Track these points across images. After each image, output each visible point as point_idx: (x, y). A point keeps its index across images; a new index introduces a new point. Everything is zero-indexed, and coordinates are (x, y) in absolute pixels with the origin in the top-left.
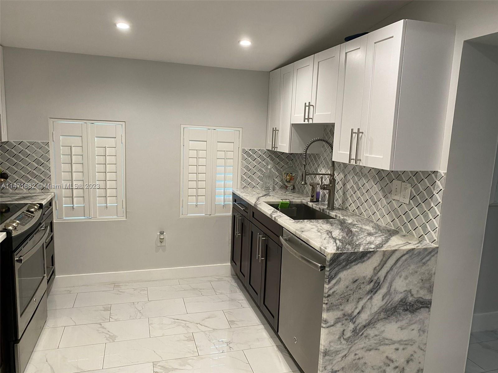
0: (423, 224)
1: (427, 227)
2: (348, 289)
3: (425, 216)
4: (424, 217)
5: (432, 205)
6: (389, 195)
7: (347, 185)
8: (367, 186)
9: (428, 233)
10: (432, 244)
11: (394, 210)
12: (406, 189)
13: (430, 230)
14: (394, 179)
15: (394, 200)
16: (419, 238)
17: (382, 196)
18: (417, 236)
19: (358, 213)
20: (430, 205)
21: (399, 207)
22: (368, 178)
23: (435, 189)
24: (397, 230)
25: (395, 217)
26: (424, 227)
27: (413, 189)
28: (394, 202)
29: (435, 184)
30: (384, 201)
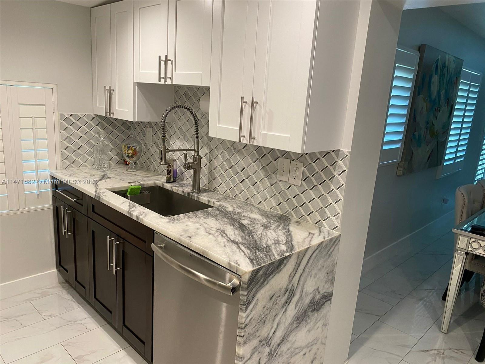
0: (320, 209)
1: (326, 212)
2: (265, 308)
3: (323, 200)
4: (322, 201)
5: (332, 188)
6: (273, 175)
7: (214, 162)
8: (243, 164)
9: (327, 218)
10: (333, 231)
11: (281, 192)
12: (296, 168)
13: (329, 215)
14: (279, 157)
15: (280, 181)
16: (315, 224)
17: (264, 176)
18: (312, 222)
19: (230, 194)
20: (330, 187)
21: (287, 189)
22: (243, 154)
23: (336, 170)
24: (285, 214)
25: (281, 200)
26: (322, 212)
27: (305, 170)
28: (280, 183)
29: (336, 165)
30: (267, 182)
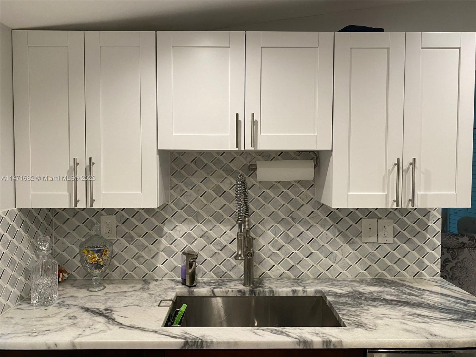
0: (417, 260)
1: (424, 262)
3: (420, 251)
4: (418, 252)
5: (428, 236)
6: (357, 239)
8: (309, 234)
9: (427, 267)
10: (434, 278)
11: (368, 255)
12: (386, 227)
13: (428, 263)
14: (362, 218)
15: (366, 243)
16: (414, 277)
17: (343, 242)
18: (410, 276)
19: (291, 275)
20: (426, 237)
21: (375, 250)
22: (309, 223)
23: (430, 219)
24: (376, 278)
25: (369, 263)
26: (420, 263)
27: (396, 226)
28: (366, 245)
29: (430, 214)
30: (348, 248)
